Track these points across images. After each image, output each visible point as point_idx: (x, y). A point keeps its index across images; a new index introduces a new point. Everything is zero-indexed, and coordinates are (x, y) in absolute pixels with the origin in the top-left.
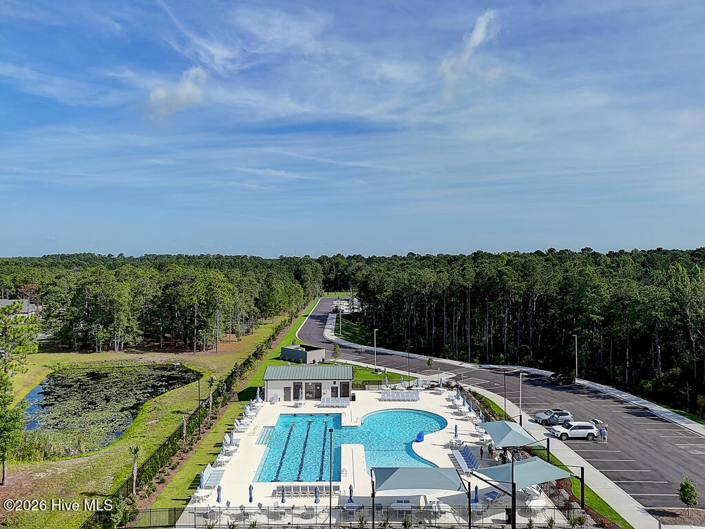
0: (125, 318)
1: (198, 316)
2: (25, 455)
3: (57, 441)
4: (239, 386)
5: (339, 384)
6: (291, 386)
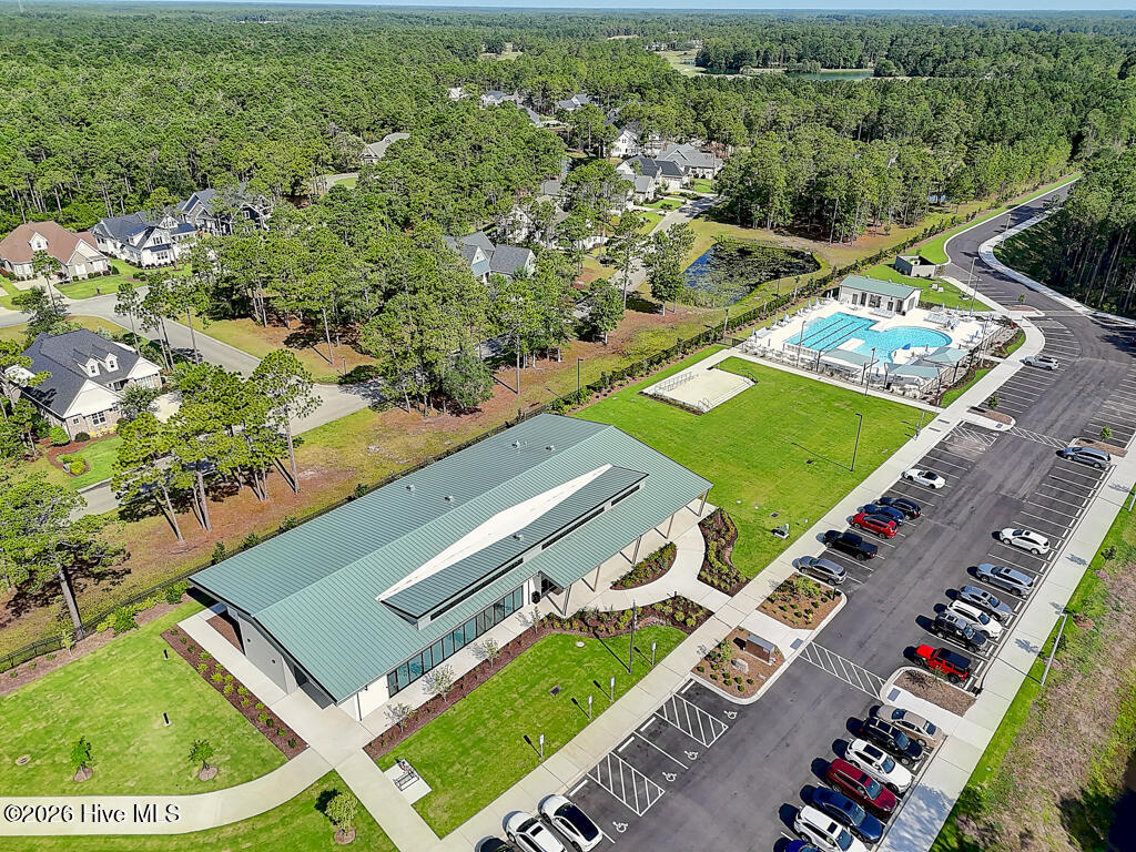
0: (778, 202)
2: (685, 301)
3: (702, 297)
4: (831, 286)
5: (895, 301)
6: (859, 294)
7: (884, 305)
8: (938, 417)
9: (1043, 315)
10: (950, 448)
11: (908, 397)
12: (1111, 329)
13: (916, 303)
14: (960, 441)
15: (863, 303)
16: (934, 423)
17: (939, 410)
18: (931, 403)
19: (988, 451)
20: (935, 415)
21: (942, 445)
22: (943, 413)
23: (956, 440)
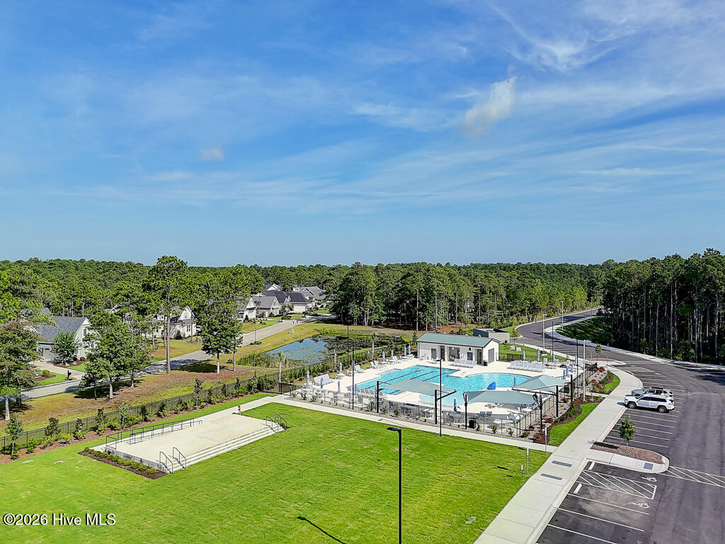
1: (419, 301)
5: (473, 351)
6: (437, 347)
7: (464, 356)
8: (552, 458)
9: (625, 364)
10: (588, 507)
11: (502, 435)
12: (700, 371)
13: (496, 356)
14: (600, 494)
15: (443, 357)
16: (547, 467)
17: (549, 448)
18: (535, 441)
19: (654, 510)
20: (545, 456)
21: (571, 501)
22: (557, 453)
23: (592, 492)
